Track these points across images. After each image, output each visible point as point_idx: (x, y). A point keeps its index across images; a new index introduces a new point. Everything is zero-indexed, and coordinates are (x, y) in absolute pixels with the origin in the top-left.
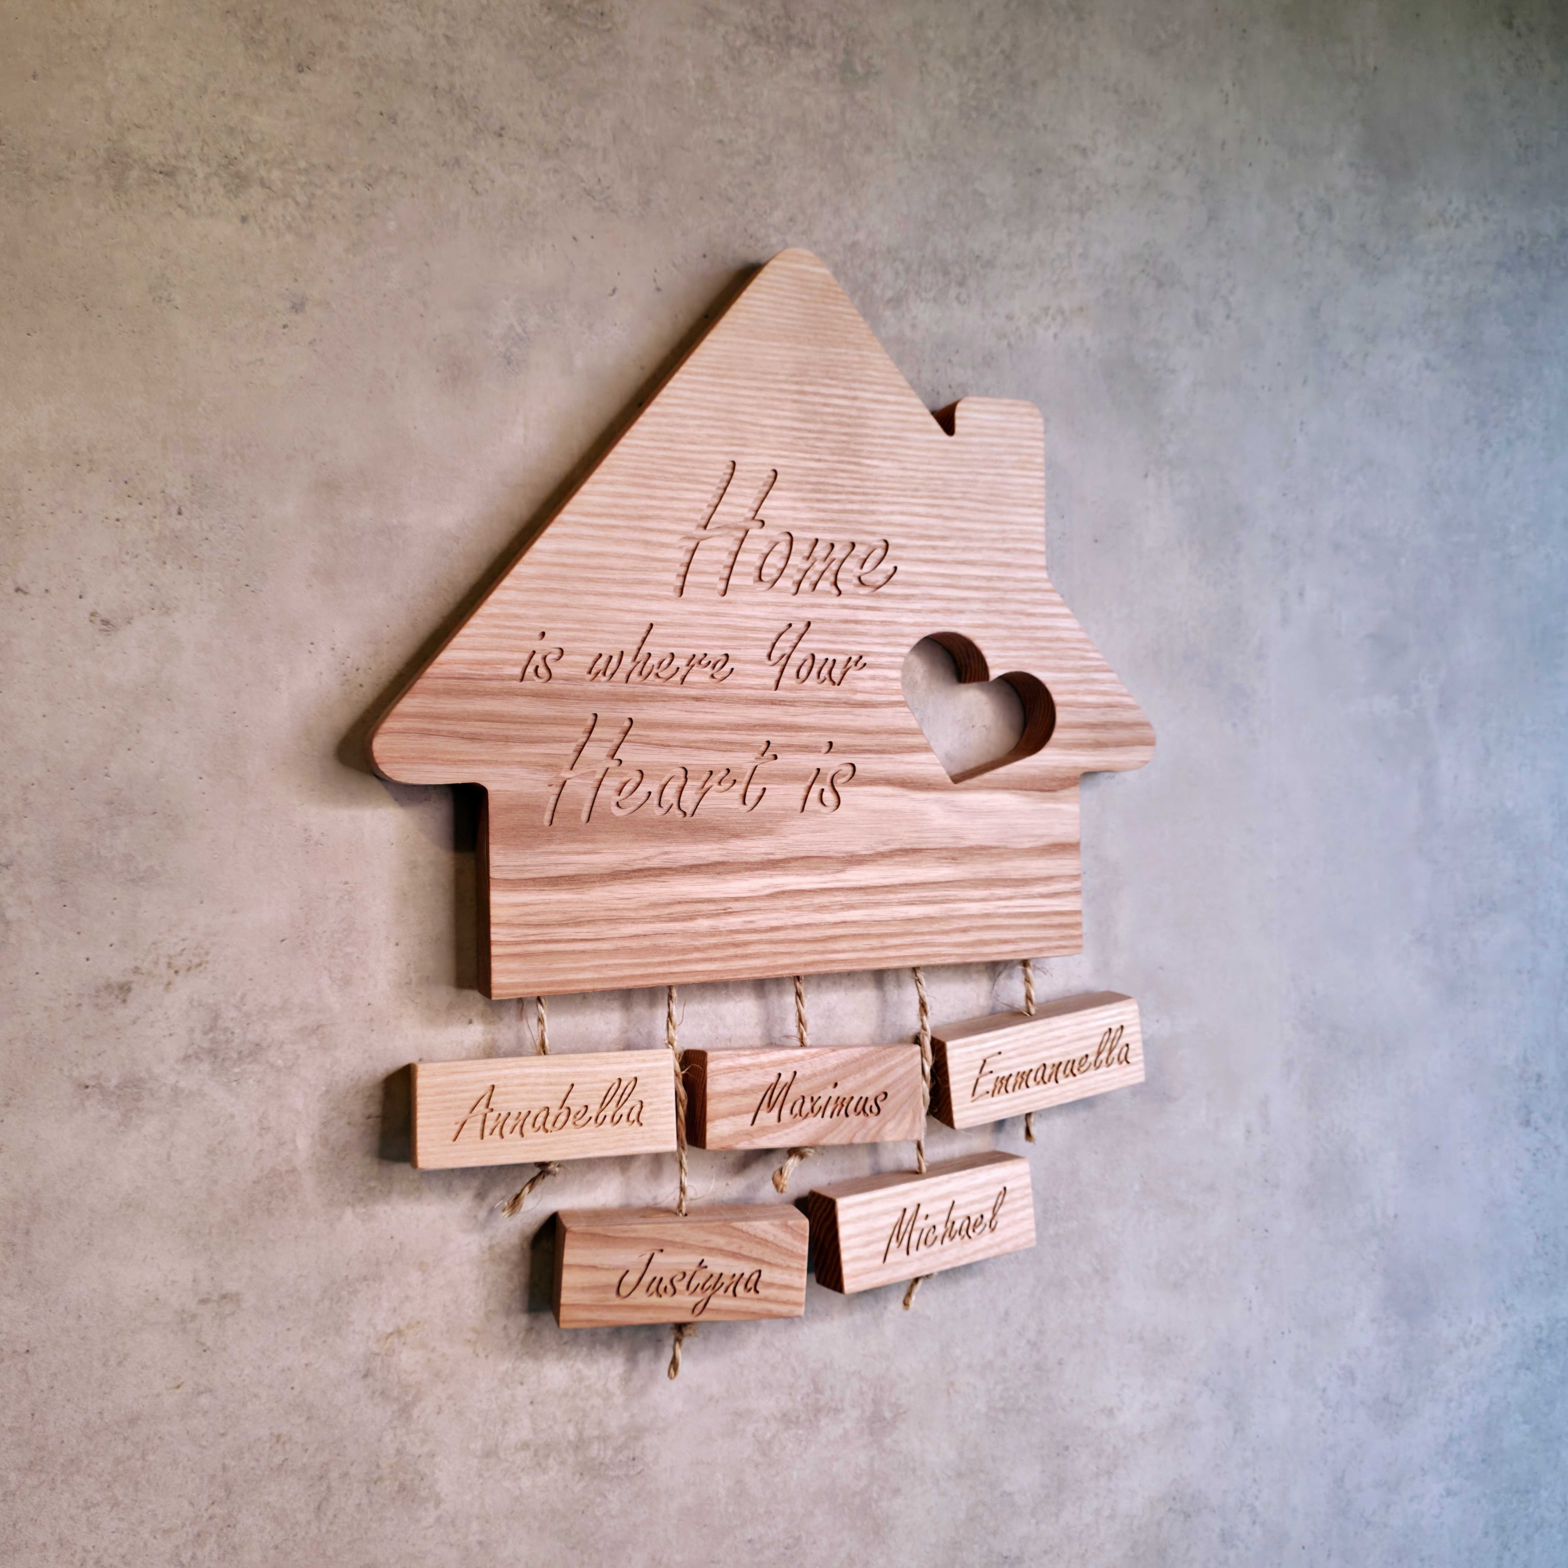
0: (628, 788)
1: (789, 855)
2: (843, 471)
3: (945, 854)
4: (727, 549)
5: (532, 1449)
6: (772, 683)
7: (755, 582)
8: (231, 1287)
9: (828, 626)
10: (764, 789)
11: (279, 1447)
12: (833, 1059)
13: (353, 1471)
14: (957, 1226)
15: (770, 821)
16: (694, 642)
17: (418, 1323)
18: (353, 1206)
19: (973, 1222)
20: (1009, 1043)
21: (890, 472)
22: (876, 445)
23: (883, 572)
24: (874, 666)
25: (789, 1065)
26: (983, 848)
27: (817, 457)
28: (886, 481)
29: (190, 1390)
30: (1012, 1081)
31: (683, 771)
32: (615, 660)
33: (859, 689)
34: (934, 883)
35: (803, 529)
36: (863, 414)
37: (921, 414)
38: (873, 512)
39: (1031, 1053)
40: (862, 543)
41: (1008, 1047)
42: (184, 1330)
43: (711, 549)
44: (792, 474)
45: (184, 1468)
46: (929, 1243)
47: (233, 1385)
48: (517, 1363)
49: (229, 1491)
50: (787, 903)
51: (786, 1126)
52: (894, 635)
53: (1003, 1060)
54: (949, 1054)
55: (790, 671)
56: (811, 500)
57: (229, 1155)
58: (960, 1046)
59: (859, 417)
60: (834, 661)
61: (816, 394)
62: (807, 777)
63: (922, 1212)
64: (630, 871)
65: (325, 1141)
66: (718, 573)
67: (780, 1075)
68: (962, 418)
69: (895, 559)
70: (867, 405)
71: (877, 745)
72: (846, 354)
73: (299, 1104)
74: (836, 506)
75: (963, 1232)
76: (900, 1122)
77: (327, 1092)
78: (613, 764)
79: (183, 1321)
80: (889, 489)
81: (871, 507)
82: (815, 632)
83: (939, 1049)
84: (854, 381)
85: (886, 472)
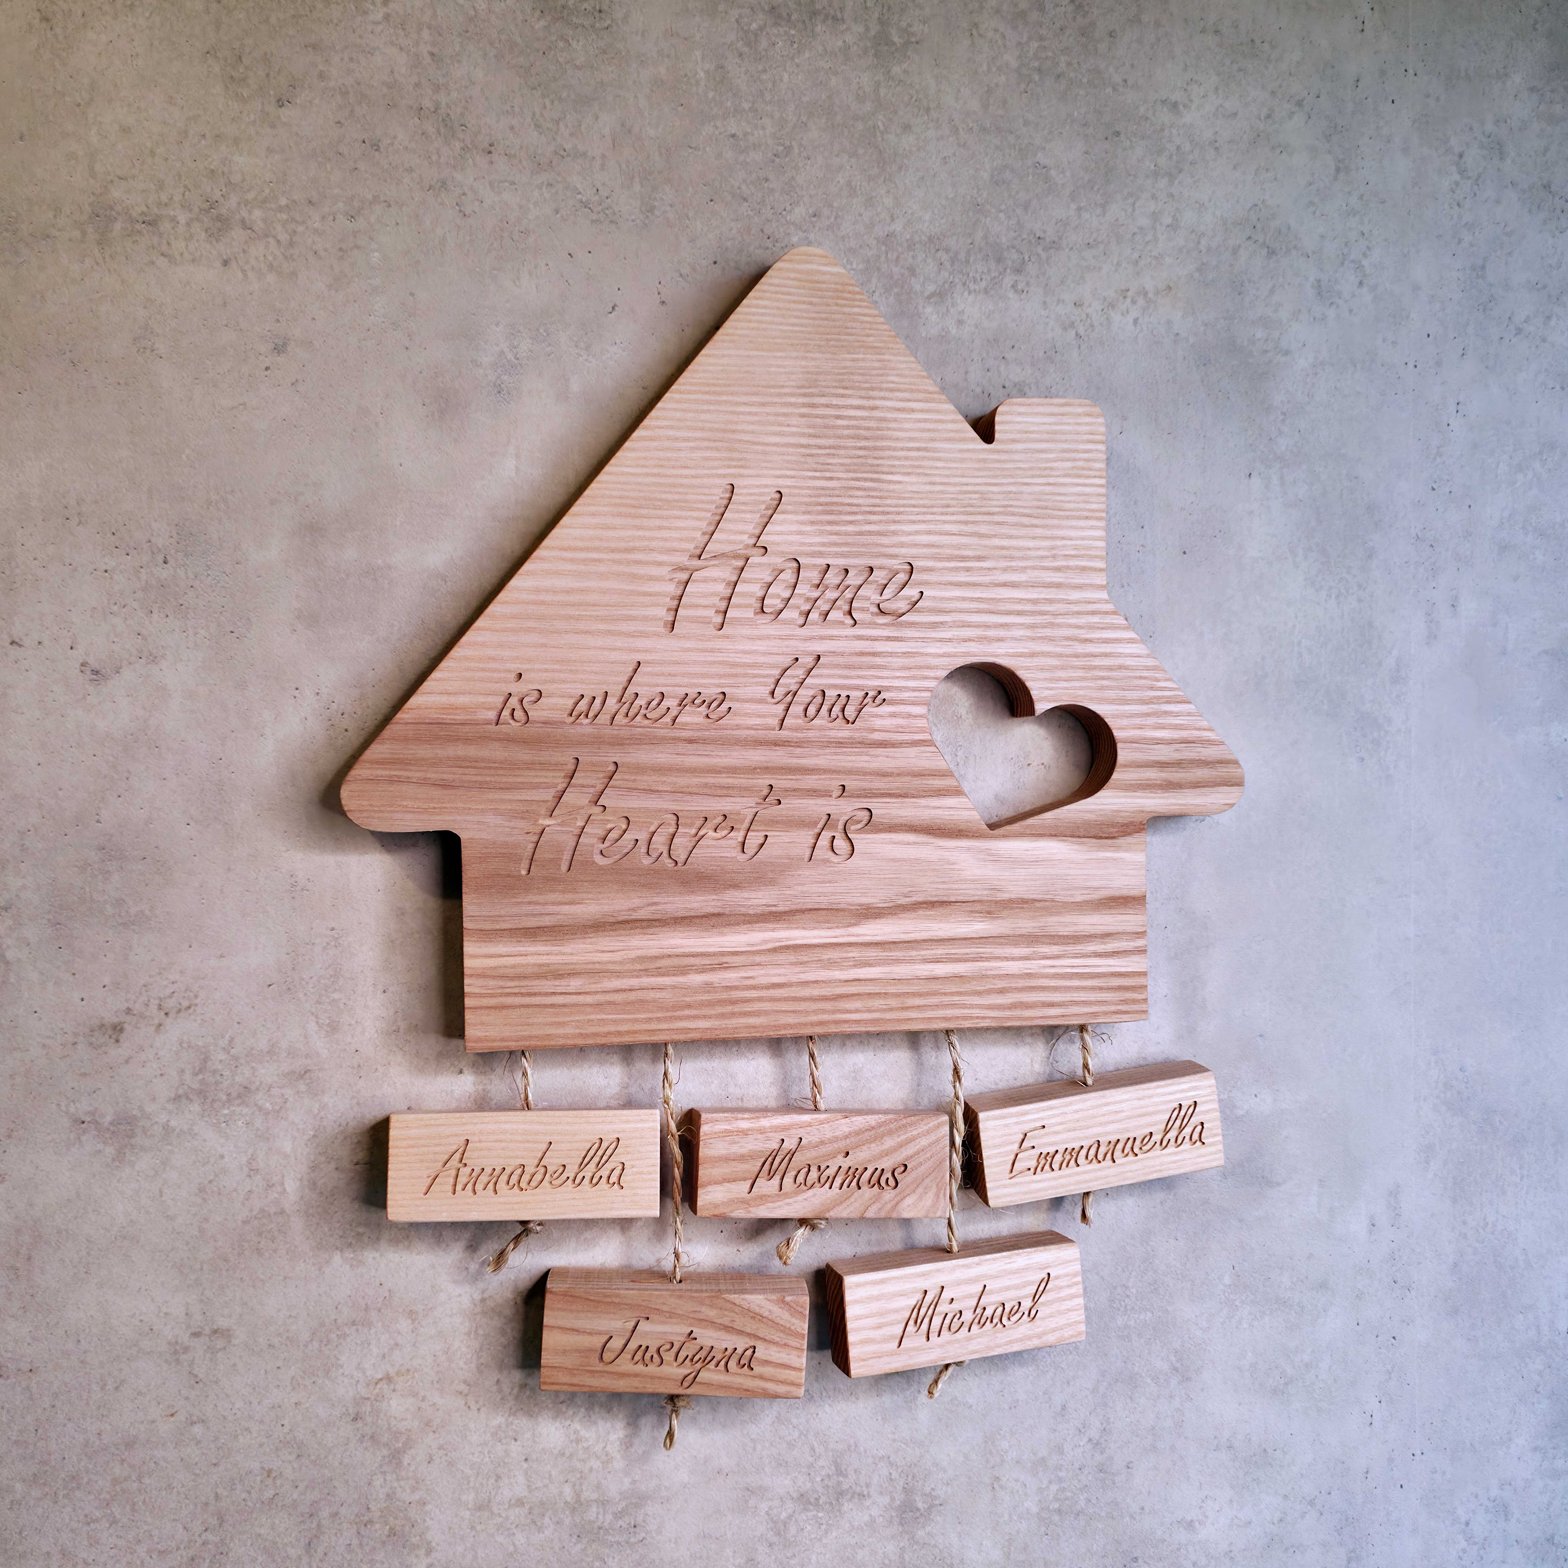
0: (613, 835)
1: (794, 907)
2: (858, 489)
3: (978, 907)
4: (724, 580)
5: (527, 1507)
6: (775, 722)
7: (756, 613)
8: (222, 1323)
9: (840, 660)
10: (766, 836)
11: (269, 1481)
12: (844, 1126)
13: (343, 1511)
14: (988, 1313)
15: (772, 871)
16: (686, 680)
17: (408, 1370)
18: (341, 1251)
19: (1007, 1309)
20: (1054, 1116)
21: (914, 488)
22: (899, 459)
23: (906, 598)
24: (893, 702)
25: (793, 1131)
26: (1024, 901)
27: (828, 475)
28: (911, 498)
29: (184, 1419)
30: (1058, 1158)
31: (675, 818)
32: (598, 701)
33: (876, 727)
34: (965, 939)
35: (813, 555)
36: (884, 425)
37: (953, 421)
38: (894, 533)
39: (1081, 1128)
40: (881, 568)
41: (1053, 1121)
42: (178, 1361)
43: (705, 580)
44: (799, 495)
45: (179, 1493)
46: (953, 1329)
47: (225, 1417)
48: (511, 1419)
49: (222, 1521)
50: (792, 958)
51: (787, 1196)
52: (920, 668)
53: (1046, 1134)
54: (981, 1126)
55: (797, 709)
56: (821, 523)
57: (219, 1194)
58: (995, 1118)
59: (878, 429)
60: (848, 697)
61: (827, 406)
62: (815, 824)
63: (946, 1295)
64: (614, 923)
65: (313, 1184)
66: (714, 606)
67: (783, 1140)
68: (1002, 423)
69: (921, 583)
70: (889, 415)
71: (898, 789)
72: (863, 360)
73: (288, 1147)
74: (850, 528)
75: (995, 1320)
76: (920, 1198)
77: (314, 1136)
78: (597, 810)
79: (176, 1352)
80: (914, 506)
81: (893, 527)
82: (824, 666)
83: (971, 1118)
84: (872, 389)
85: (910, 488)
